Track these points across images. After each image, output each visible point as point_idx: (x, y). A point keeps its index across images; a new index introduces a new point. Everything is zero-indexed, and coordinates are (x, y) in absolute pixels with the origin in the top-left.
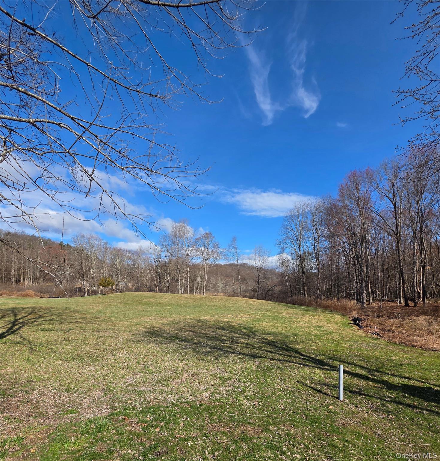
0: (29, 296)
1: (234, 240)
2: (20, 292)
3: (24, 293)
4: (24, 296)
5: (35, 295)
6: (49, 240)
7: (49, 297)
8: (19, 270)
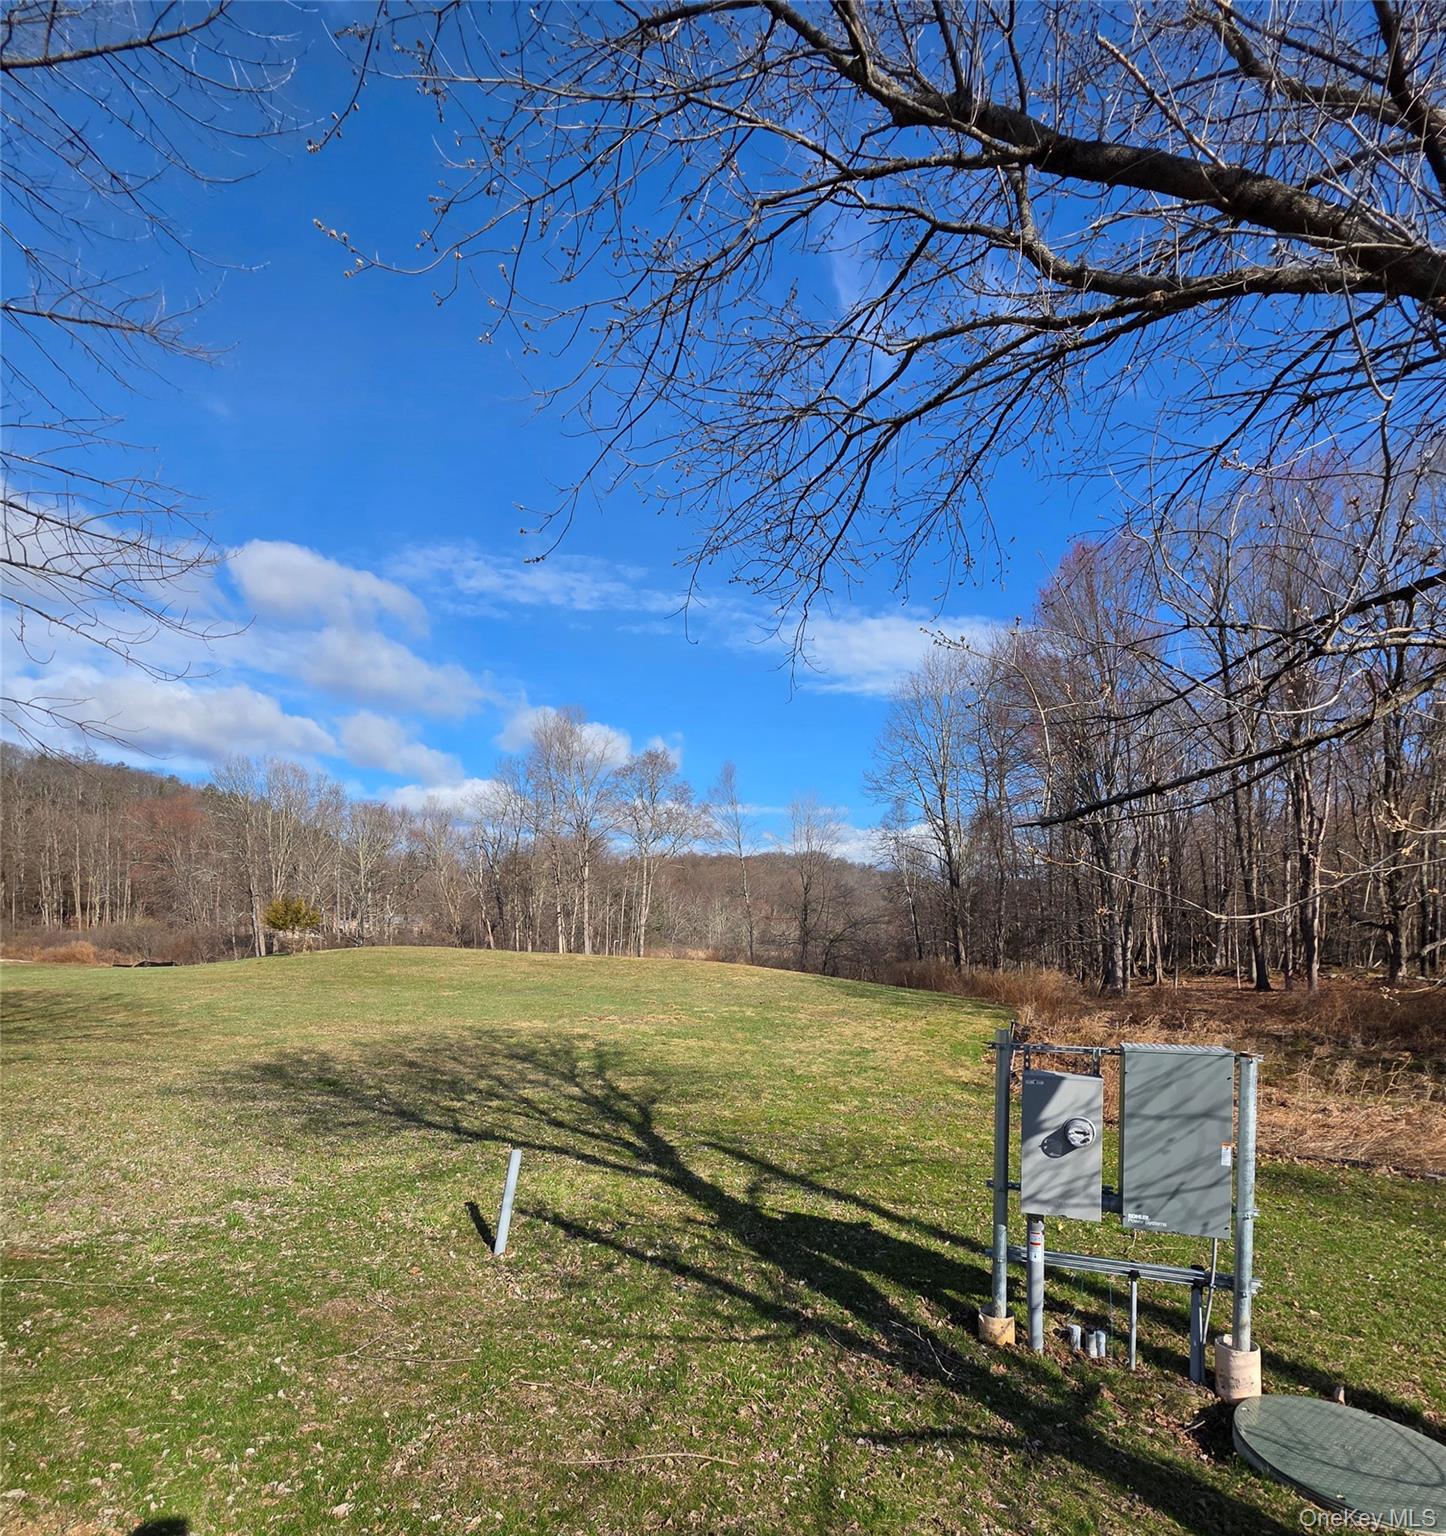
0: (78, 960)
1: (728, 774)
2: (51, 949)
3: (62, 950)
4: (62, 961)
5: (99, 958)
6: (172, 779)
7: (141, 965)
8: (66, 878)
